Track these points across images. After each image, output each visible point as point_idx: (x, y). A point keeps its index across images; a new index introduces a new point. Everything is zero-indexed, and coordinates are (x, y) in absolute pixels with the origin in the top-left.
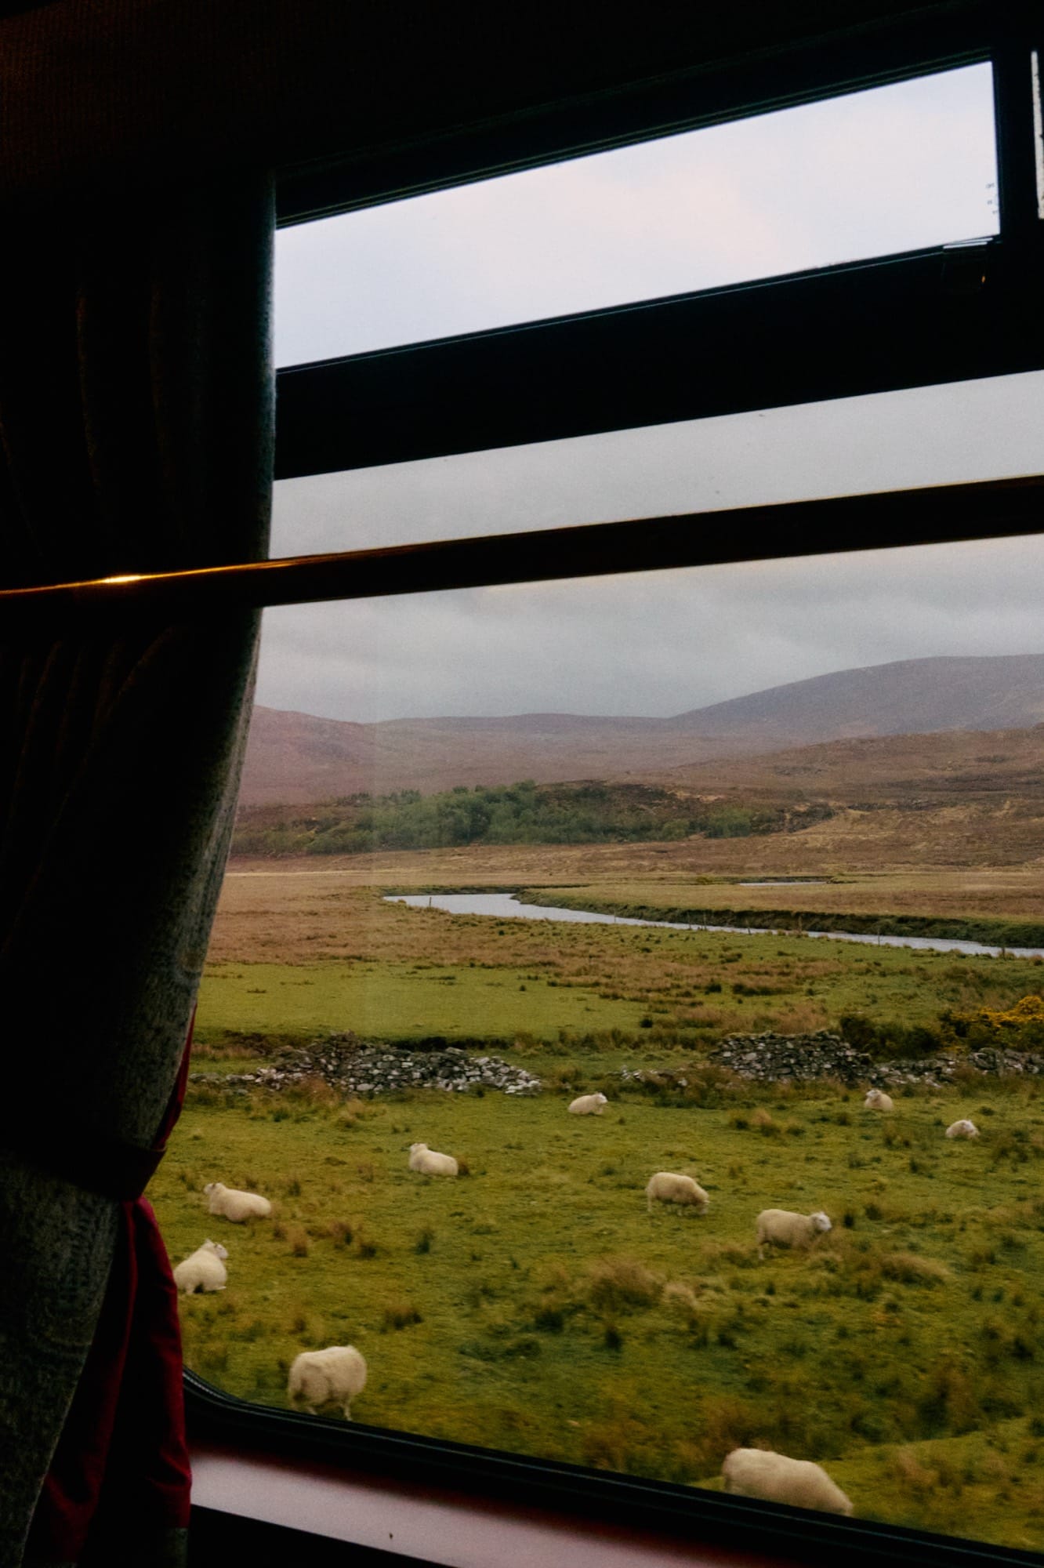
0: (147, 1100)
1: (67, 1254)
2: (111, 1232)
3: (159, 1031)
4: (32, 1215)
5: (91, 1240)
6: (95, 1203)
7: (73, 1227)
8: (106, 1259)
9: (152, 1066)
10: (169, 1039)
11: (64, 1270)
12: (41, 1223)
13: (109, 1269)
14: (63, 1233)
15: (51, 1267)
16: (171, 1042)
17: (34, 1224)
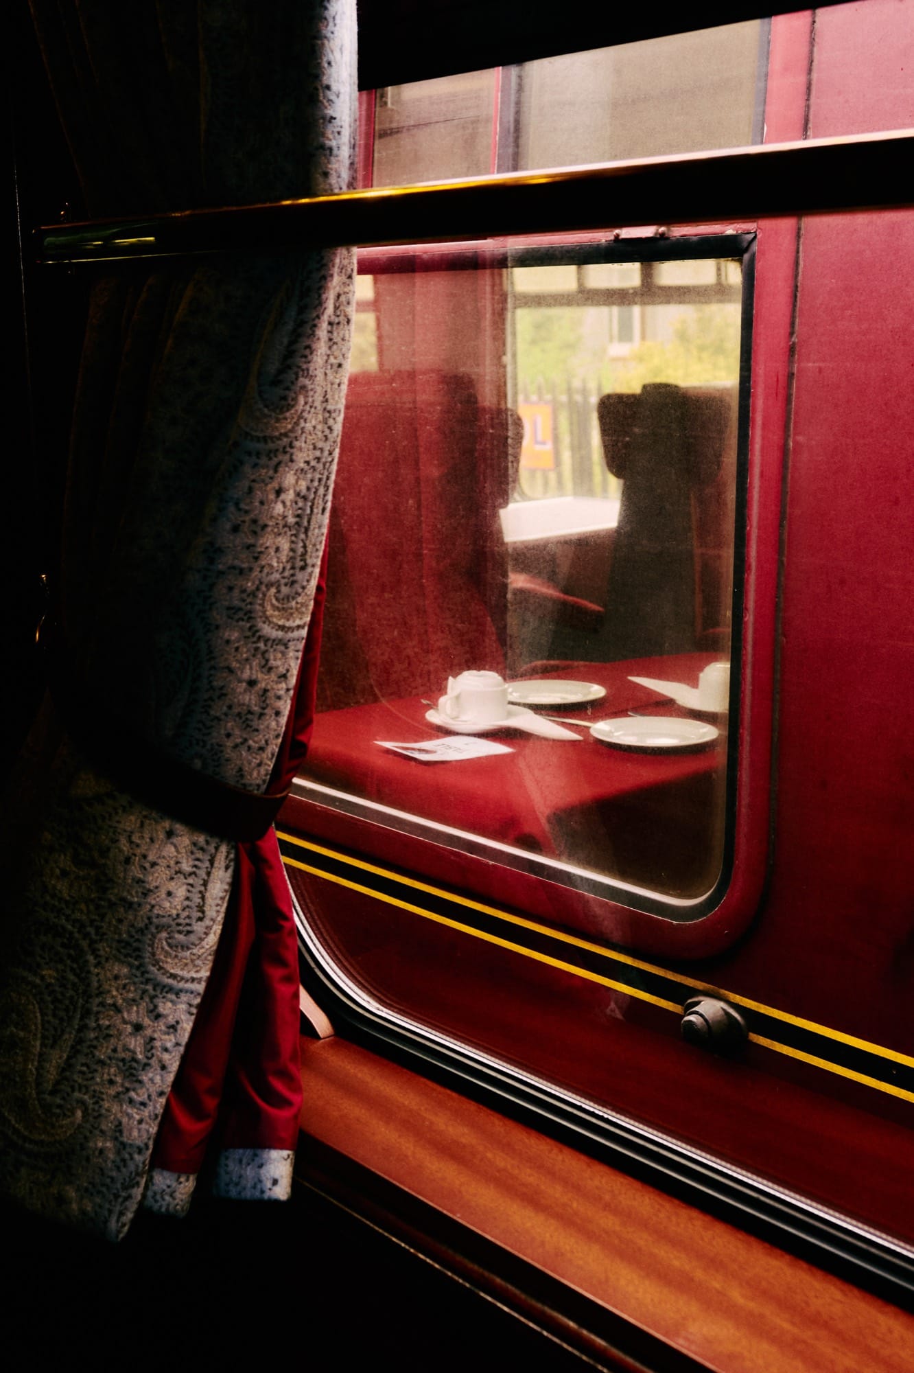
0: (249, 748)
1: (181, 892)
2: (227, 868)
3: (252, 683)
4: (145, 857)
5: (206, 878)
6: (207, 843)
7: (186, 867)
8: (222, 894)
9: (250, 716)
10: (266, 691)
11: (179, 907)
12: (154, 864)
13: (225, 905)
14: (177, 873)
15: (167, 905)
16: (270, 694)
17: (147, 865)
